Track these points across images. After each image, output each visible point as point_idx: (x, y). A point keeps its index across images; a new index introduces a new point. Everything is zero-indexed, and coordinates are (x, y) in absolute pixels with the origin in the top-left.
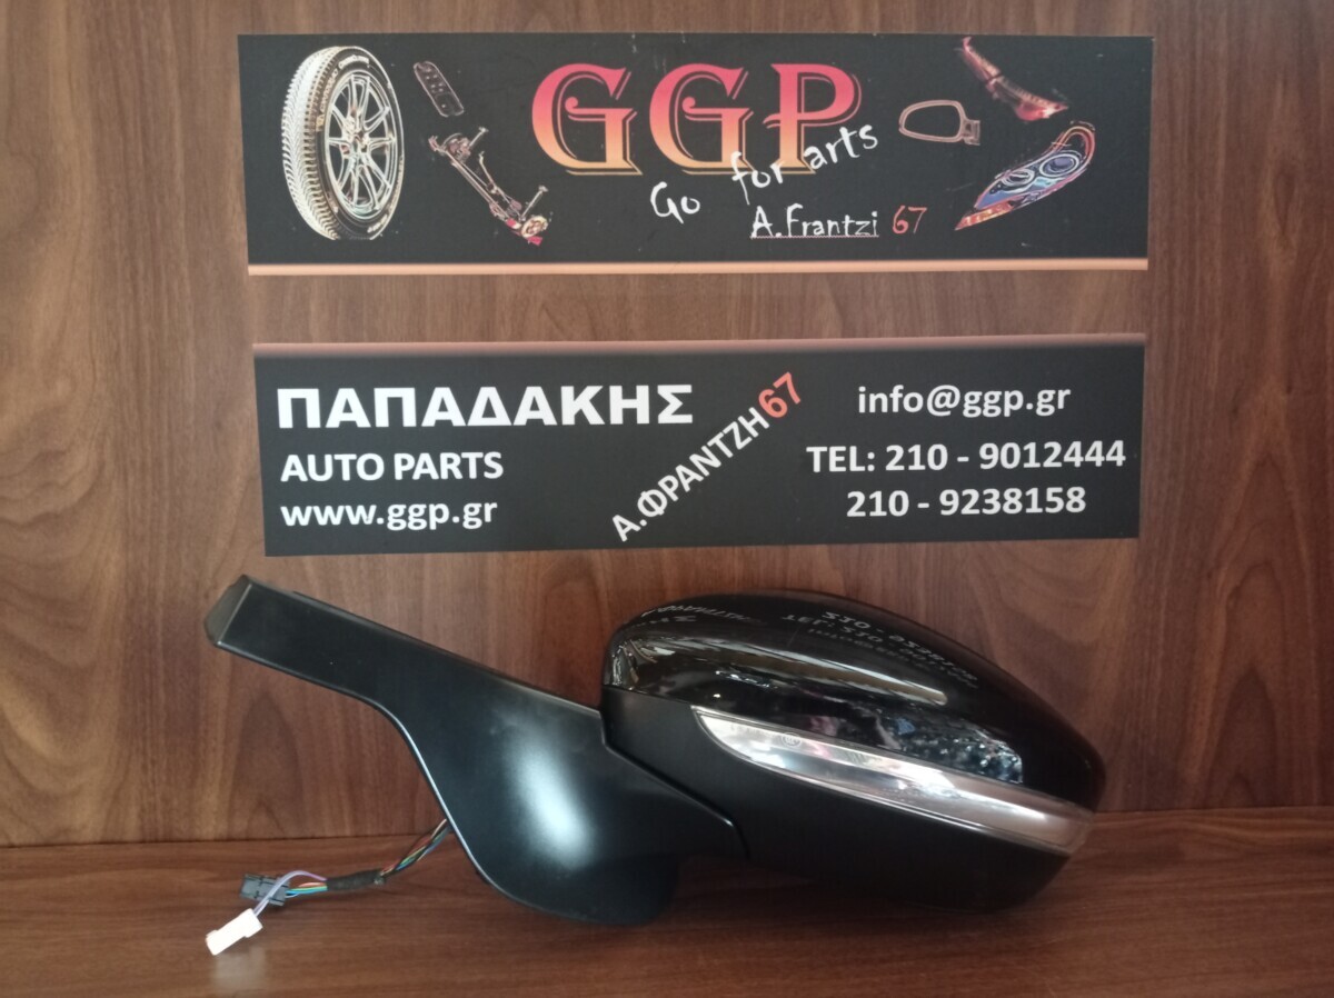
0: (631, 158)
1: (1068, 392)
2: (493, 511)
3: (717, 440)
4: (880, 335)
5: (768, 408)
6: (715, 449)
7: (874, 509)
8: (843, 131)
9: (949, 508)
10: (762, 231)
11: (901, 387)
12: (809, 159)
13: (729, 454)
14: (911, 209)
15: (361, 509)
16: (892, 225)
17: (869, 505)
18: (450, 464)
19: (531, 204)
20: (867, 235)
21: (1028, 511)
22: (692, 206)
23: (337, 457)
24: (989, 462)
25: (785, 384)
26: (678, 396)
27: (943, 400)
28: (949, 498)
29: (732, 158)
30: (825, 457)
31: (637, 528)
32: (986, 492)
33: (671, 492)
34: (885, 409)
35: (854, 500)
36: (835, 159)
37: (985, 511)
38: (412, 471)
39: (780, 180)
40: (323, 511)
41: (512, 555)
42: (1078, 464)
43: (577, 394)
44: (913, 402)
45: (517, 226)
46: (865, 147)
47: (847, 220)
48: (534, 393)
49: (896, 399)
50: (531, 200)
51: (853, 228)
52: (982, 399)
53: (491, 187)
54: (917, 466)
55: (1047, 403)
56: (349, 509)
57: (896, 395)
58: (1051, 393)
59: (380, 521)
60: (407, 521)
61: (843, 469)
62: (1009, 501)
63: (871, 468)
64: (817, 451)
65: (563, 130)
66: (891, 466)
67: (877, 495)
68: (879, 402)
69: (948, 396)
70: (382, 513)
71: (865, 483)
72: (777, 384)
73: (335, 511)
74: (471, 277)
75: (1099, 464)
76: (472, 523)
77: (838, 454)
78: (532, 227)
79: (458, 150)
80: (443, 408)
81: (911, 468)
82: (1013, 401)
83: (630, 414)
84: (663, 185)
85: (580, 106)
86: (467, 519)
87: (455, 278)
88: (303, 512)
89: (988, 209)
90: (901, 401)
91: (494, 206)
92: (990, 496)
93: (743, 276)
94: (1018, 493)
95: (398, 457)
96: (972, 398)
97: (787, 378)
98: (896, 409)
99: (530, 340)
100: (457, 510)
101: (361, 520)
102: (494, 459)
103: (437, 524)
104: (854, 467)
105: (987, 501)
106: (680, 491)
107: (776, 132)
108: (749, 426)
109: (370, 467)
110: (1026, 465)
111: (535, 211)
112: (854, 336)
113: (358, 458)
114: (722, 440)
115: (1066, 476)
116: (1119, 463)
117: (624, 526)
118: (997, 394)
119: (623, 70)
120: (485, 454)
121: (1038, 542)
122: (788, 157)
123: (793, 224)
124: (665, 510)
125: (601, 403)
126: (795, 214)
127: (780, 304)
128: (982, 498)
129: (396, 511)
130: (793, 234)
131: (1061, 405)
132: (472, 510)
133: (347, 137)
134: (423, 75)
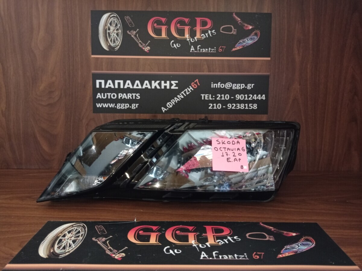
0: (167, 36)
1: (254, 84)
2: (138, 105)
3: (183, 92)
4: (216, 72)
5: (193, 86)
6: (182, 94)
7: (214, 107)
8: (209, 31)
9: (229, 107)
10: (193, 51)
11: (219, 83)
12: (202, 36)
13: (185, 95)
14: (223, 47)
15: (112, 104)
16: (218, 50)
17: (213, 106)
18: (129, 96)
20: (214, 52)
21: (245, 108)
22: (179, 45)
23: (108, 94)
24: (237, 98)
25: (197, 81)
26: (175, 83)
27: (228, 85)
28: (229, 105)
29: (187, 36)
30: (204, 96)
31: (166, 110)
32: (237, 104)
33: (173, 103)
34: (217, 87)
35: (210, 105)
36: (207, 36)
37: (237, 108)
38: (122, 97)
39: (196, 40)
40: (104, 104)
41: (142, 115)
42: (255, 99)
43: (155, 82)
44: (222, 86)
45: (144, 49)
46: (213, 34)
47: (210, 49)
48: (146, 82)
49: (219, 85)
50: (147, 43)
51: (211, 50)
52: (236, 85)
53: (139, 41)
54: (223, 99)
55: (250, 87)
56: (109, 104)
57: (219, 84)
58: (250, 85)
59: (115, 107)
60: (121, 107)
61: (208, 99)
62: (242, 106)
63: (214, 99)
64: (203, 95)
65: (154, 30)
66: (218, 99)
67: (215, 105)
68: (215, 86)
69: (229, 85)
70: (116, 105)
71: (212, 102)
72: (195, 81)
73: (107, 105)
74: (135, 58)
75: (260, 99)
76: (134, 108)
77: (207, 96)
78: (147, 49)
80: (128, 84)
81: (222, 99)
82: (242, 86)
83: (165, 87)
84: (173, 41)
85: (157, 25)
86: (133, 107)
88: (100, 104)
89: (238, 47)
90: (220, 85)
91: (139, 44)
92: (238, 105)
93: (189, 59)
94: (243, 105)
95: (119, 94)
96: (234, 85)
97: (197, 80)
98: (219, 87)
99: (146, 71)
100: (131, 105)
101: (112, 107)
102: (138, 95)
103: (127, 108)
104: (210, 99)
105: (237, 106)
106: (175, 103)
107: (196, 30)
108: (189, 90)
109: (114, 96)
110: (245, 99)
111: (148, 46)
112: (211, 72)
113: (112, 93)
114: (184, 92)
115: (253, 102)
116: (264, 99)
117: (164, 109)
118: (239, 85)
119: (166, 18)
120: (136, 94)
121: (247, 115)
122: (198, 36)
123: (199, 49)
124: (172, 106)
125: (160, 84)
126: (199, 47)
127: (196, 66)
128: (236, 105)
129: (119, 105)
130: (199, 51)
131: (252, 87)
132: (134, 105)
133: (111, 31)
134: (126, 19)
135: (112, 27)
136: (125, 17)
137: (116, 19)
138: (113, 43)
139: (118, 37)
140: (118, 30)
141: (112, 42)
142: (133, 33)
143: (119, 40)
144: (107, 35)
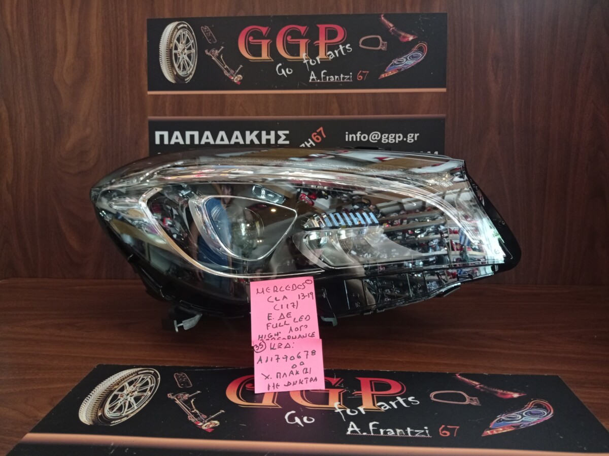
0: (270, 56)
1: (418, 134)
4: (353, 115)
5: (315, 139)
8: (340, 46)
10: (313, 79)
11: (360, 132)
12: (329, 55)
14: (363, 72)
16: (357, 77)
19: (237, 71)
20: (349, 81)
22: (290, 71)
25: (320, 131)
26: (285, 134)
27: (375, 137)
29: (303, 55)
34: (355, 140)
36: (338, 55)
39: (319, 63)
43: (251, 134)
44: (364, 137)
45: (232, 78)
46: (348, 51)
47: (342, 76)
48: (237, 133)
50: (237, 70)
51: (344, 78)
52: (388, 136)
53: (224, 66)
55: (411, 138)
57: (358, 135)
58: (412, 135)
65: (248, 47)
68: (353, 137)
69: (377, 135)
72: (318, 131)
74: (217, 95)
78: (237, 78)
79: (214, 54)
80: (207, 138)
82: (399, 137)
83: (268, 141)
84: (280, 64)
85: (254, 39)
87: (213, 95)
89: (390, 72)
90: (360, 137)
91: (225, 72)
93: (307, 94)
96: (385, 136)
97: (321, 129)
98: (358, 140)
99: (237, 116)
107: (319, 46)
111: (238, 73)
112: (344, 115)
118: (394, 135)
119: (268, 27)
122: (322, 55)
123: (323, 77)
125: (259, 137)
126: (324, 74)
127: (319, 104)
130: (323, 80)
131: (416, 139)
133: (180, 50)
134: (204, 30)
135: (181, 44)
136: (202, 27)
137: (186, 32)
138: (183, 71)
139: (190, 60)
140: (189, 49)
141: (180, 69)
142: (215, 52)
143: (192, 66)
144: (172, 57)
